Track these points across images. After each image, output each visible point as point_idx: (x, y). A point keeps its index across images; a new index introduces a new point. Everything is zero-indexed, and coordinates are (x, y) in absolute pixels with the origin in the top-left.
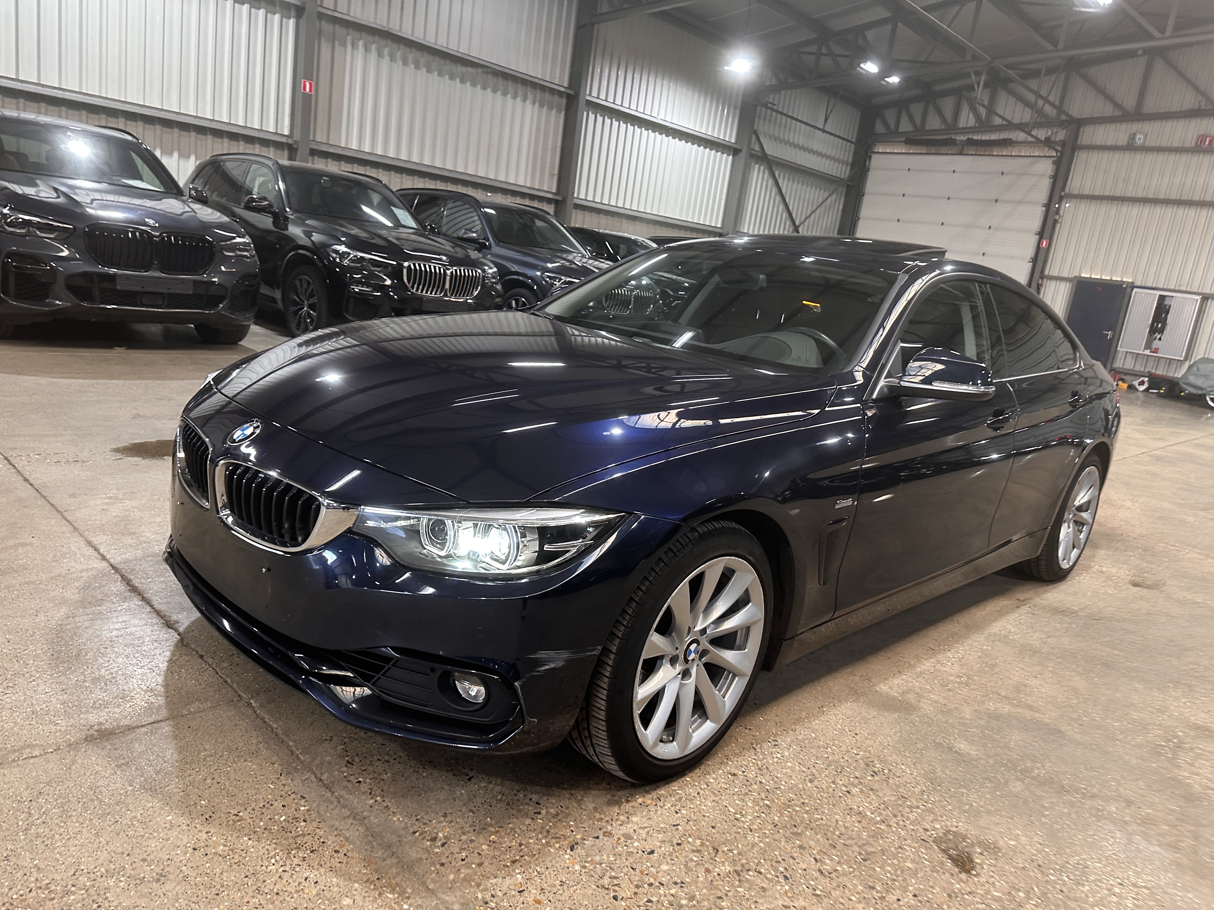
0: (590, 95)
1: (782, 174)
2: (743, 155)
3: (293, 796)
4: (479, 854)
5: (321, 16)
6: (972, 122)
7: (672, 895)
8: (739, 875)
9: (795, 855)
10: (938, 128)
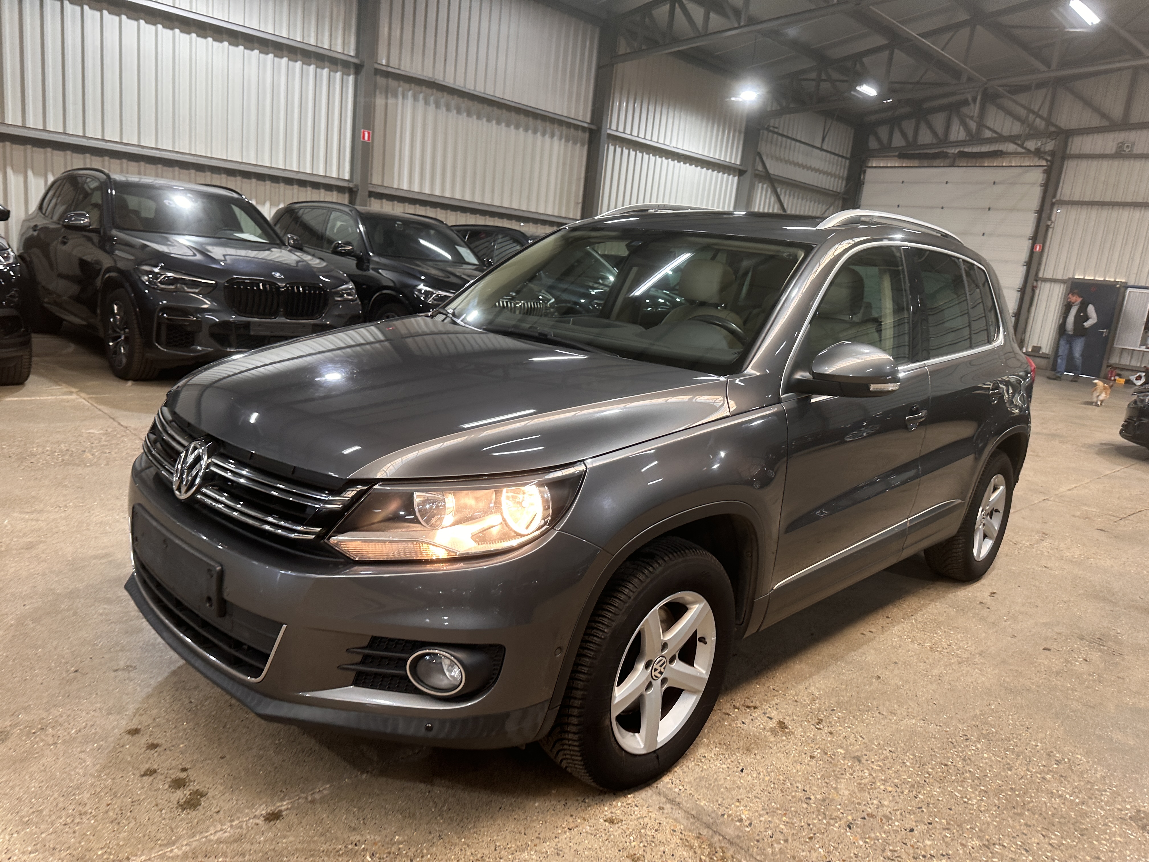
0: (610, 128)
1: (783, 191)
2: (747, 175)
5: (378, 72)
6: (962, 135)
10: (930, 142)
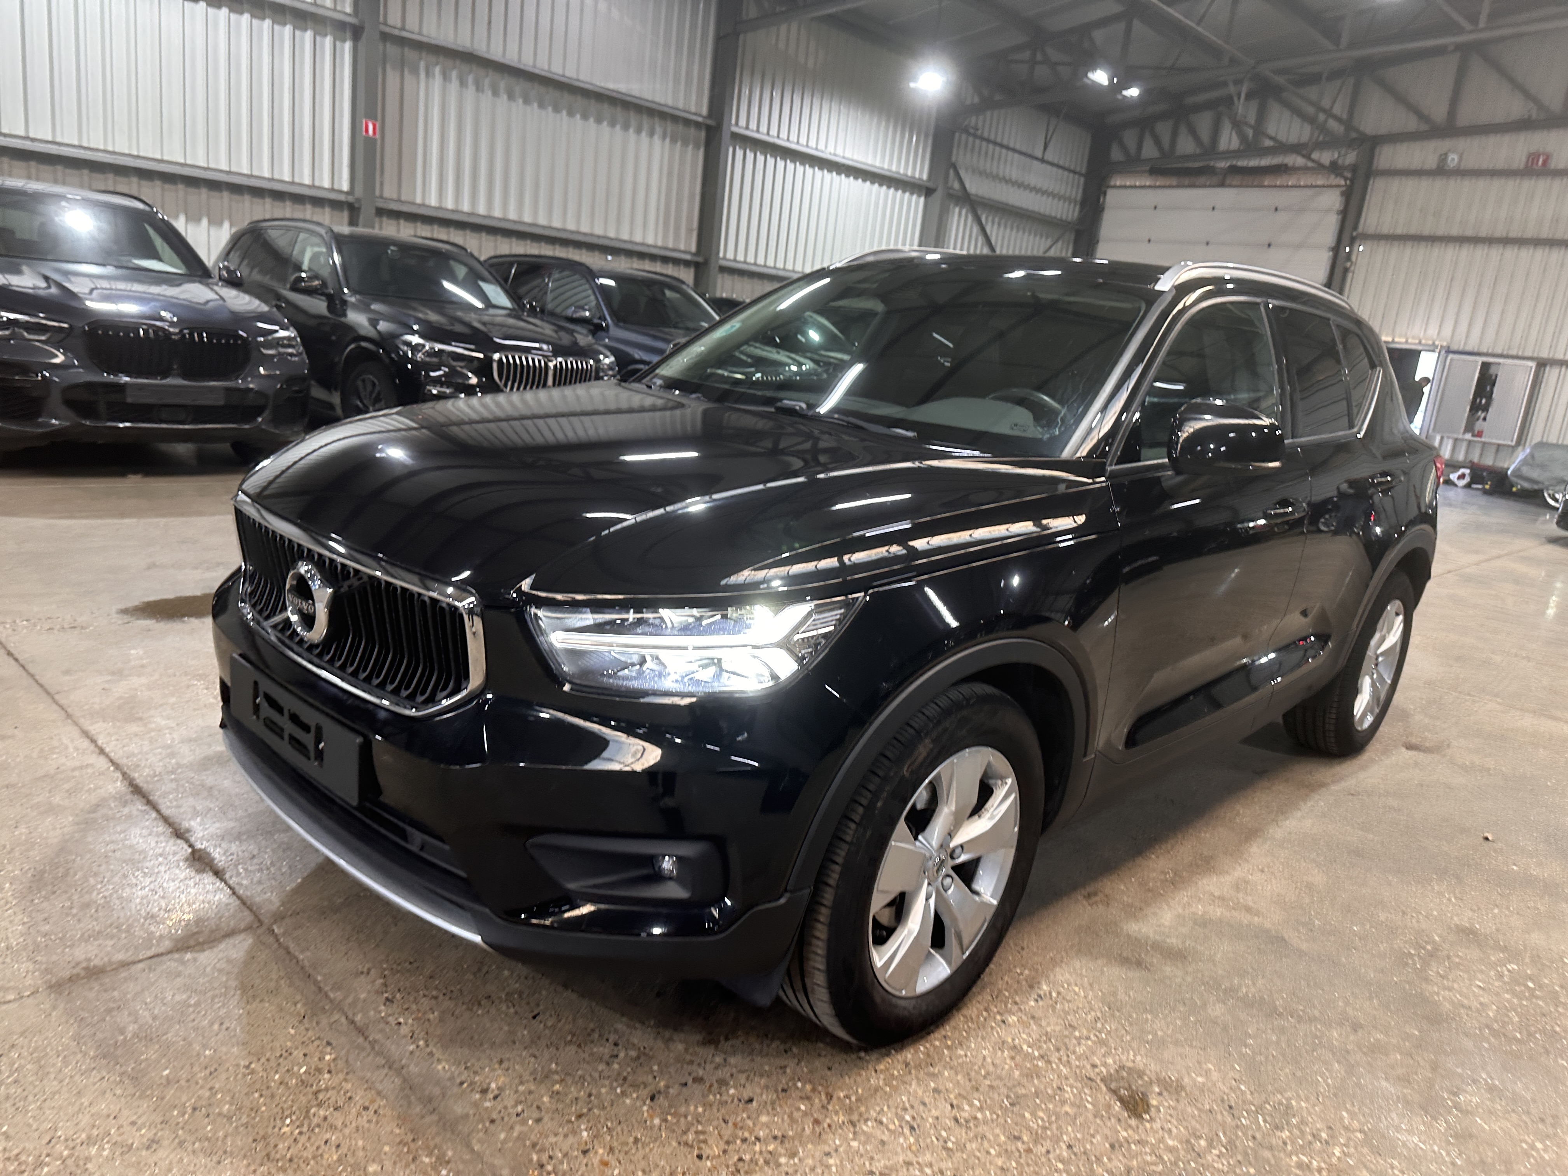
0: (737, 124)
1: (990, 219)
2: (938, 195)
3: (317, 1043)
4: (538, 1108)
5: (385, 37)
6: (1234, 143)
7: (770, 1153)
8: (854, 1126)
9: (927, 1100)
10: (1192, 152)
